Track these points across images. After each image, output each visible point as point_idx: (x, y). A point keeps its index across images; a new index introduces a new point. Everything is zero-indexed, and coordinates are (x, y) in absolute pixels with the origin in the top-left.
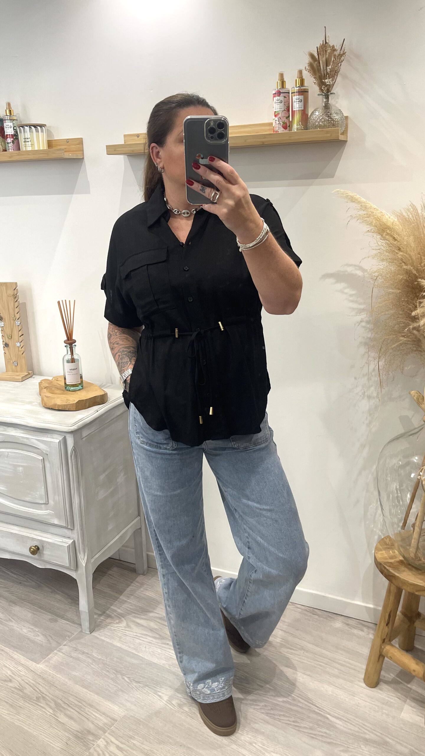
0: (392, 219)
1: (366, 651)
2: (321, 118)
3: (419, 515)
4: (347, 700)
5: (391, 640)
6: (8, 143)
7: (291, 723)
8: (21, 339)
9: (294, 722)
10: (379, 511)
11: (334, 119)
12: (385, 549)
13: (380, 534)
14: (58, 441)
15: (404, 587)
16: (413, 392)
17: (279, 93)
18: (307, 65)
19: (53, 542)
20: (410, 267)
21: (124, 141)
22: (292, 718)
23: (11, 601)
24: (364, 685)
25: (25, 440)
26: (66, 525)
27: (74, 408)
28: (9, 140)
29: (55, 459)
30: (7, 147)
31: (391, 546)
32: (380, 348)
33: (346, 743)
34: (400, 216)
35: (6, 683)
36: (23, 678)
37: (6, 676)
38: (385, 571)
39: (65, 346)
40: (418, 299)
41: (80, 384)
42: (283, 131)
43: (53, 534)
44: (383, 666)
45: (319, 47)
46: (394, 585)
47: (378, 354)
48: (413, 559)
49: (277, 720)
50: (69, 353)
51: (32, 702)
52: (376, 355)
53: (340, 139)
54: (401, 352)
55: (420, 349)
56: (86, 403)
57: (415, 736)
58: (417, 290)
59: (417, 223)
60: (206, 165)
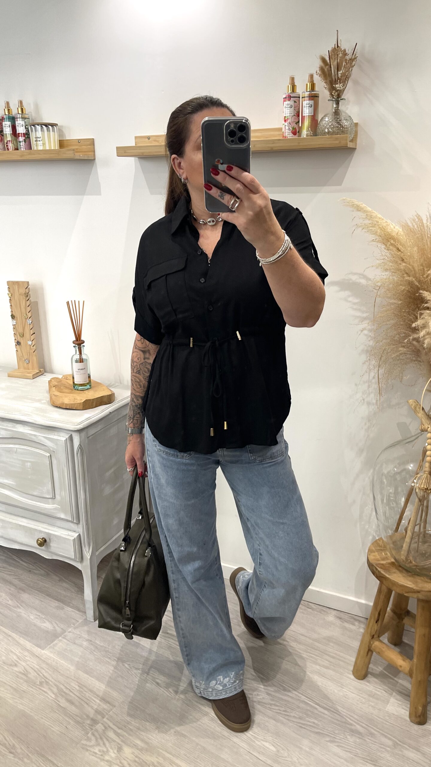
0: (397, 229)
1: (356, 644)
2: (330, 125)
3: (411, 519)
4: (336, 691)
5: (380, 636)
6: (20, 142)
7: (281, 712)
8: (32, 337)
9: (284, 711)
10: (374, 513)
11: (344, 126)
12: (378, 551)
13: (375, 535)
14: (65, 439)
15: (394, 588)
16: (411, 401)
17: (289, 97)
18: (318, 69)
19: (59, 535)
20: (412, 278)
21: (135, 142)
22: (282, 707)
23: (20, 589)
24: (352, 677)
25: (33, 437)
26: (72, 519)
27: (81, 407)
28: (21, 139)
29: (62, 457)
30: (19, 146)
31: (384, 547)
32: (380, 357)
33: (333, 733)
34: (405, 227)
35: (12, 668)
36: (28, 663)
37: (12, 660)
38: (377, 572)
39: (74, 347)
40: (419, 310)
41: (88, 383)
42: (292, 137)
43: (60, 527)
44: (372, 659)
45: (331, 50)
46: (385, 585)
47: (378, 363)
48: (403, 561)
49: (267, 709)
50: (78, 353)
51: (36, 687)
52: (376, 363)
53: (349, 146)
54: (401, 362)
55: (419, 359)
56: (93, 403)
57: (400, 728)
58: (419, 302)
59: (422, 234)
60: (224, 171)
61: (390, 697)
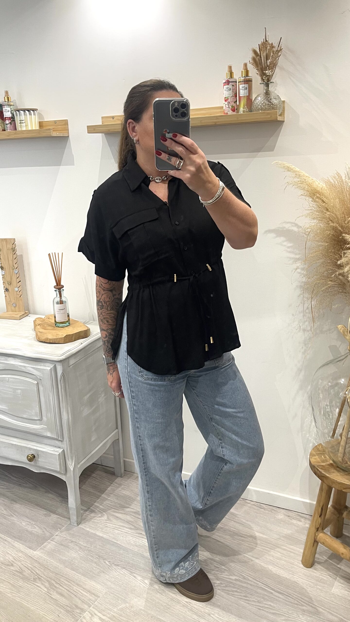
0: (321, 185)
1: (304, 538)
2: (262, 103)
3: (345, 426)
5: (323, 529)
6: (7, 124)
7: (242, 597)
8: (18, 285)
9: (244, 596)
10: (314, 423)
11: (274, 103)
12: (318, 454)
13: (314, 442)
14: (50, 368)
15: (333, 485)
16: (340, 326)
17: (228, 82)
18: (251, 59)
19: (46, 451)
20: (336, 224)
21: (102, 122)
22: (243, 593)
23: (13, 500)
24: (302, 566)
25: (23, 368)
26: (57, 437)
27: (63, 341)
28: (7, 122)
29: (48, 383)
30: (6, 127)
31: (323, 451)
32: (312, 290)
33: (288, 613)
34: (328, 182)
35: (9, 567)
36: (23, 562)
37: (9, 561)
38: (318, 472)
39: (55, 291)
40: (342, 250)
41: (67, 321)
42: (232, 113)
43: (46, 444)
44: (317, 550)
45: (261, 44)
46: (325, 483)
47: (311, 295)
48: (340, 462)
49: (230, 595)
50: (58, 296)
51: (30, 582)
52: (309, 296)
53: (278, 120)
54: (330, 294)
55: (344, 291)
56: (73, 337)
57: (344, 607)
58: (342, 243)
59: (342, 188)
60: (171, 139)
61: (335, 581)
